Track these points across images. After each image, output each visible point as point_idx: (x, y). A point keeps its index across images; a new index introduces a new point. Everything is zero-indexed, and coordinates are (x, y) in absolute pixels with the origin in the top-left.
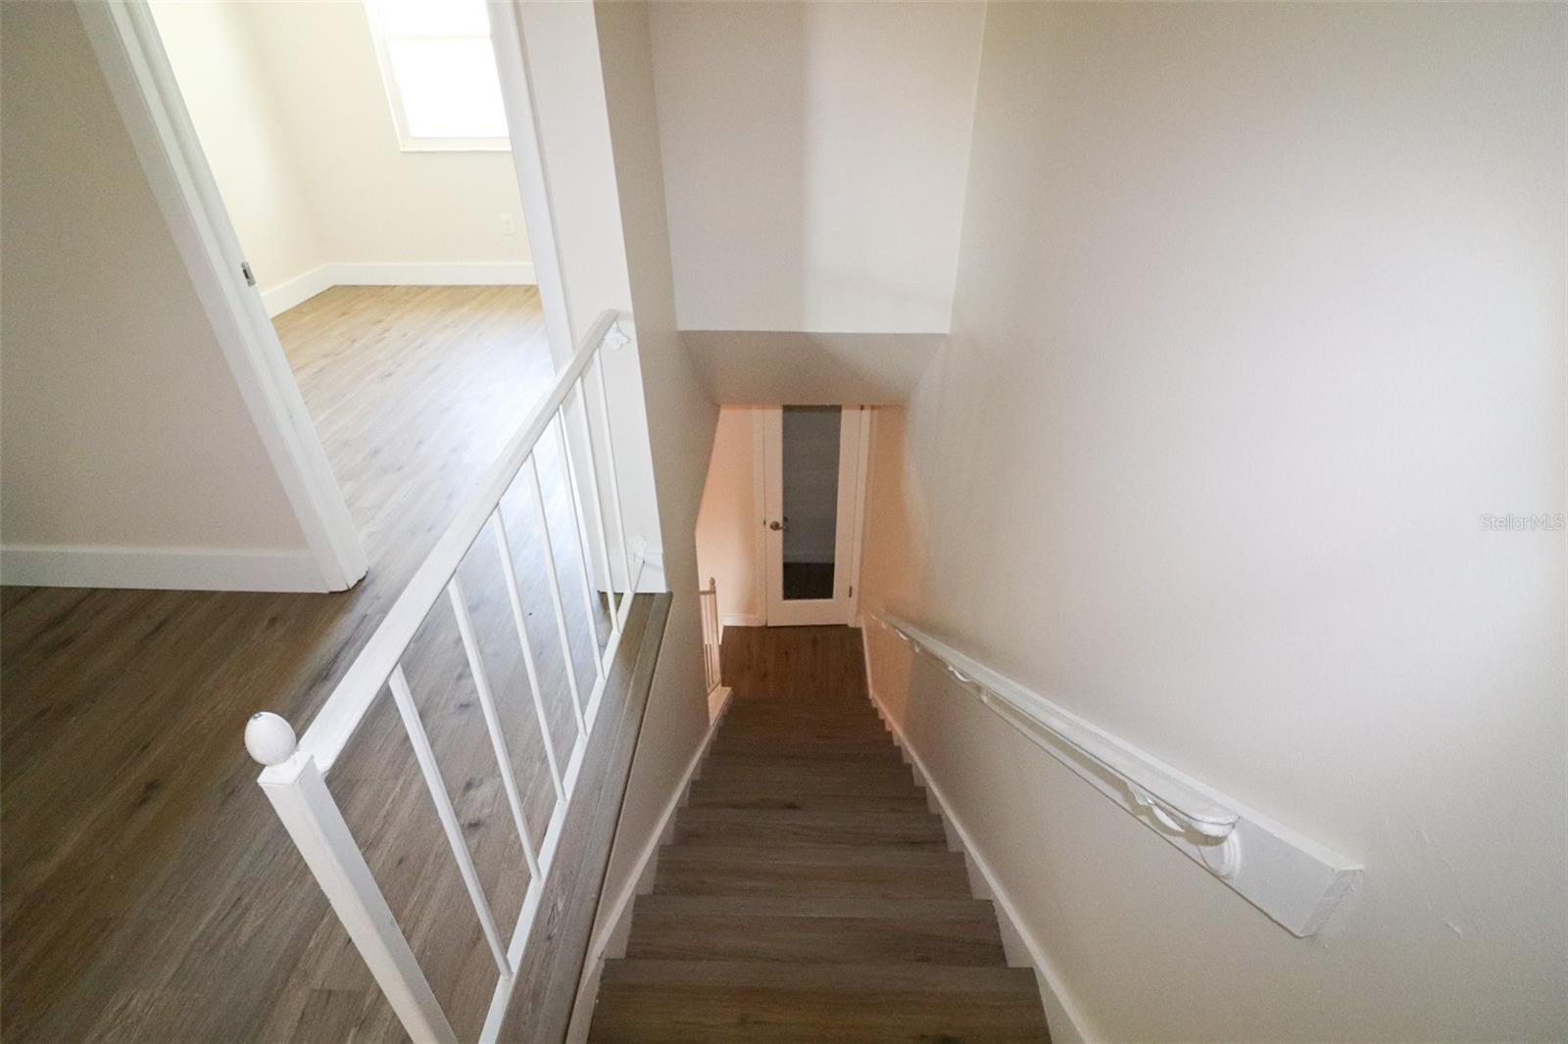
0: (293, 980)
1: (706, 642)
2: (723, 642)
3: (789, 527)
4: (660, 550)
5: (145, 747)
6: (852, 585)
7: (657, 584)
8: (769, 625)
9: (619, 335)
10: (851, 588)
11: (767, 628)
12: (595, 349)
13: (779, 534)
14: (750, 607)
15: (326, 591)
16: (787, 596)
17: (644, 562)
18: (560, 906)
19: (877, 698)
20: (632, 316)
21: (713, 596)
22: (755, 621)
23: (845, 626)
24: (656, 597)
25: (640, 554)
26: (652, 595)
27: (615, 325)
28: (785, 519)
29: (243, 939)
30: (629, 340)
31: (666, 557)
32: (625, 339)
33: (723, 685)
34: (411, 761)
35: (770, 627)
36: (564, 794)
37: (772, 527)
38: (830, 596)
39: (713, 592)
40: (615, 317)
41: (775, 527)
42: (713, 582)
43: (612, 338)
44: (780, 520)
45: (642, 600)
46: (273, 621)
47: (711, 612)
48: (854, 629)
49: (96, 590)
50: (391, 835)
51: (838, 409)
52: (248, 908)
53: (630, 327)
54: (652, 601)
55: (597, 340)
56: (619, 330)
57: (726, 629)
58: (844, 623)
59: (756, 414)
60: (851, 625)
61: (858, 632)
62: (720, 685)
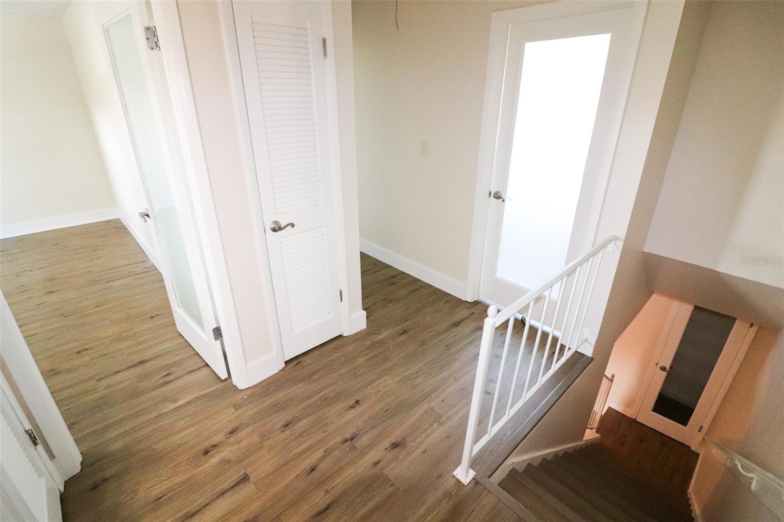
0: (426, 401)
1: (595, 409)
2: (605, 414)
3: (673, 374)
4: (596, 338)
5: (406, 320)
6: (703, 425)
7: (588, 351)
8: (637, 420)
9: (615, 246)
10: (702, 427)
11: (635, 421)
12: (602, 249)
13: (664, 374)
14: (629, 404)
15: (464, 300)
16: (655, 410)
17: (586, 339)
18: (508, 434)
19: (692, 494)
20: (623, 240)
21: (610, 383)
22: (629, 413)
23: (689, 447)
24: (585, 356)
25: (586, 336)
26: (584, 355)
27: (614, 241)
28: (671, 368)
29: (417, 383)
30: (618, 249)
31: (597, 342)
32: (617, 248)
33: (597, 432)
34: (476, 363)
35: (637, 422)
36: (525, 398)
37: (661, 368)
38: (685, 424)
39: (611, 381)
40: (615, 238)
41: (663, 369)
42: (613, 376)
43: (611, 246)
44: (668, 367)
45: (578, 356)
46: (447, 302)
47: (606, 390)
48: (693, 452)
49: (404, 272)
50: (462, 381)
51: (734, 319)
52: (420, 376)
53: (621, 245)
54: (583, 357)
55: (604, 246)
56: (615, 244)
57: (610, 408)
58: (690, 446)
59: (676, 304)
60: (693, 448)
61: (697, 455)
62: (594, 430)
